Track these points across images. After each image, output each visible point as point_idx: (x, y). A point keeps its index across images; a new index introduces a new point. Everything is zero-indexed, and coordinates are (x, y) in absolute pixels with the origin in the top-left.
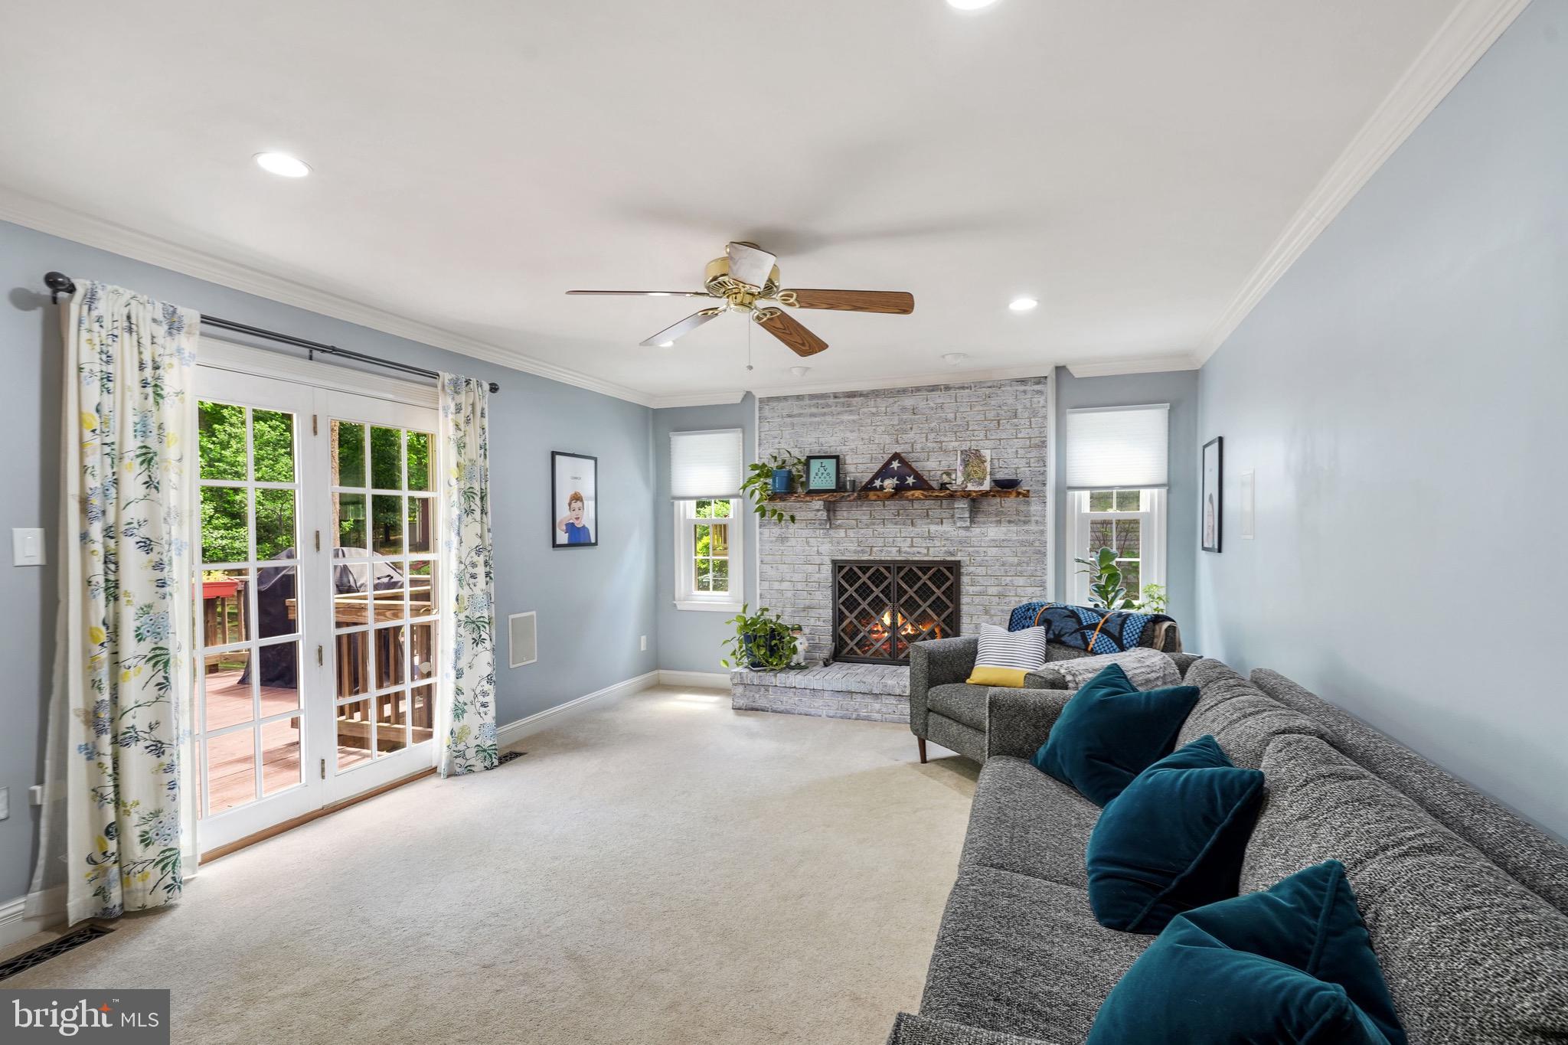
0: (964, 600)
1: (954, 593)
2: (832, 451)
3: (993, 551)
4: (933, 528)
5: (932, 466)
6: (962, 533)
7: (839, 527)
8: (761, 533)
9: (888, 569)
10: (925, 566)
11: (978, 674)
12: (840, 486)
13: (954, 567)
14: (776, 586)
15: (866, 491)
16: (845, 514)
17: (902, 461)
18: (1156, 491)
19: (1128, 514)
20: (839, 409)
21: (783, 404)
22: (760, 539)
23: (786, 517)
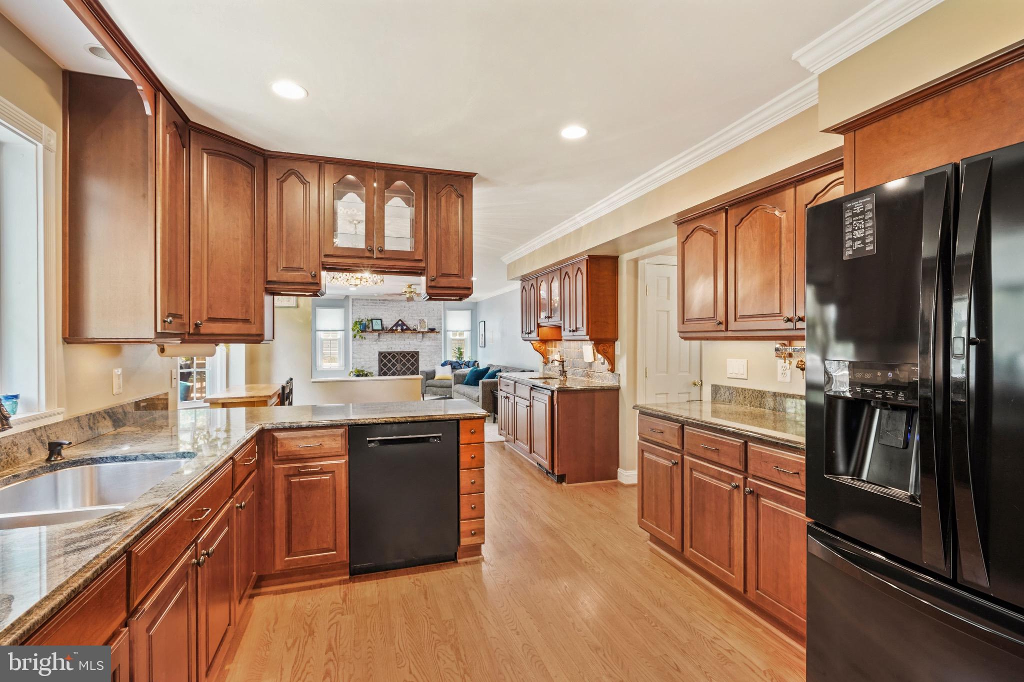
0: (420, 362)
1: (417, 361)
2: (380, 318)
3: (428, 348)
4: (410, 342)
5: (411, 324)
6: (419, 343)
7: (381, 341)
8: (353, 343)
9: (397, 354)
10: (408, 353)
11: (437, 377)
12: (383, 329)
13: (417, 353)
14: (359, 360)
15: (392, 331)
16: (383, 337)
17: (402, 321)
18: (468, 332)
19: (462, 337)
20: (381, 304)
21: (361, 301)
22: (353, 345)
23: (364, 338)
